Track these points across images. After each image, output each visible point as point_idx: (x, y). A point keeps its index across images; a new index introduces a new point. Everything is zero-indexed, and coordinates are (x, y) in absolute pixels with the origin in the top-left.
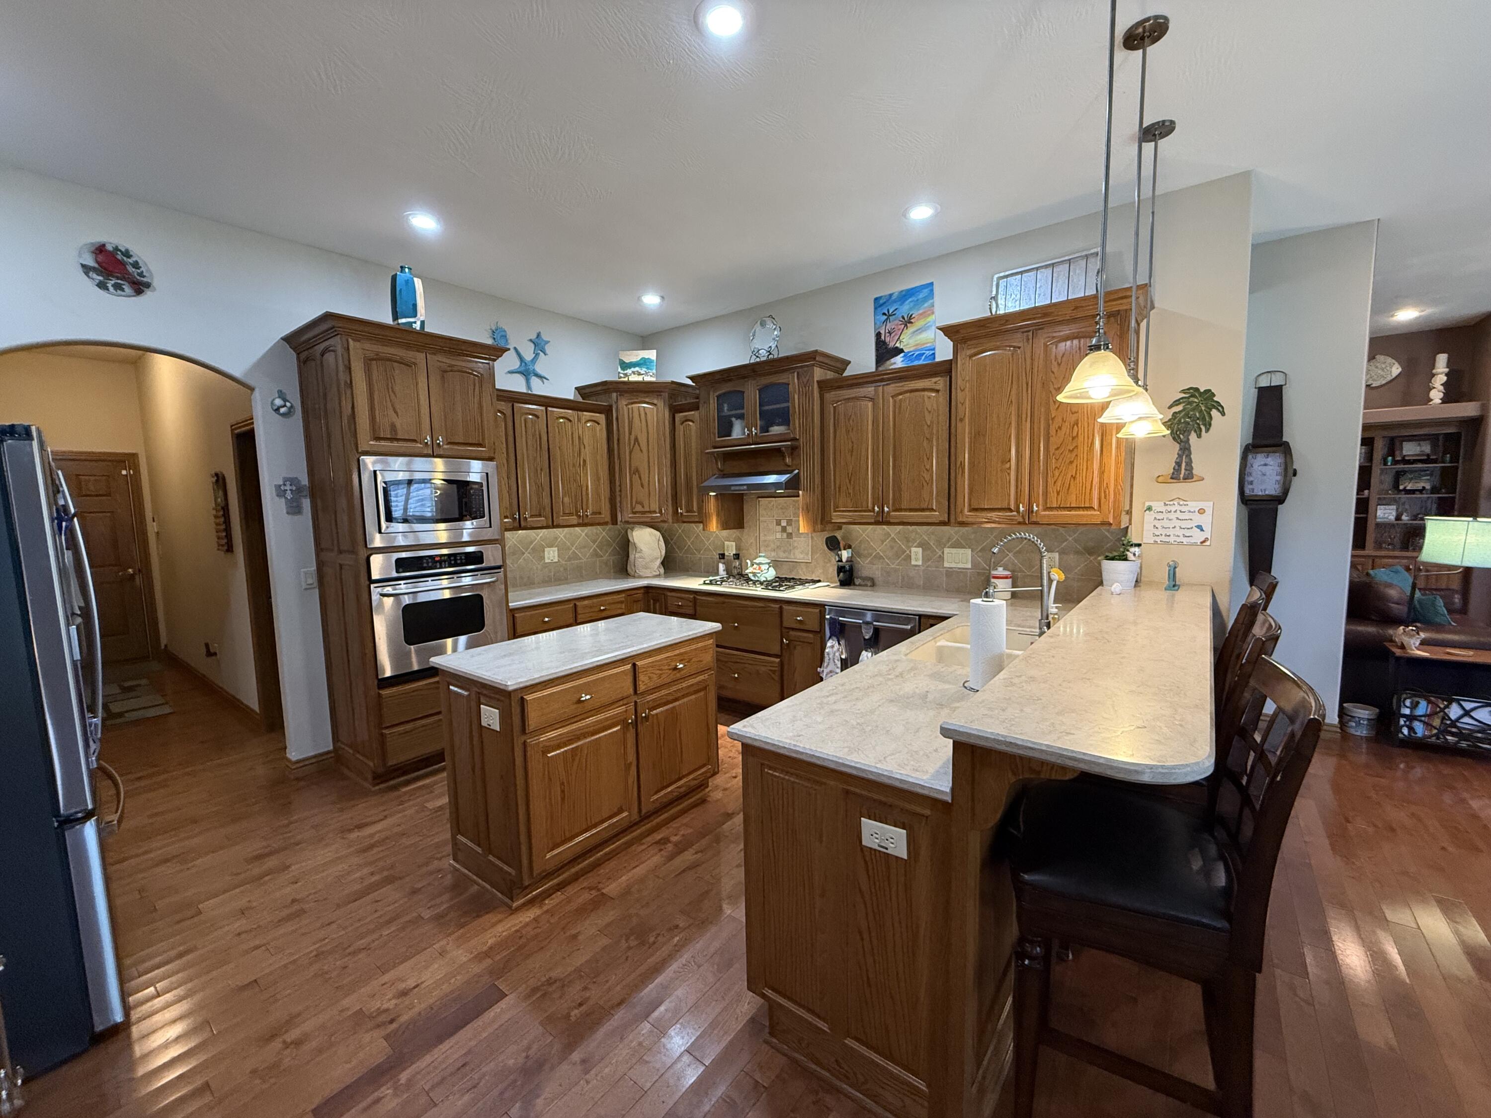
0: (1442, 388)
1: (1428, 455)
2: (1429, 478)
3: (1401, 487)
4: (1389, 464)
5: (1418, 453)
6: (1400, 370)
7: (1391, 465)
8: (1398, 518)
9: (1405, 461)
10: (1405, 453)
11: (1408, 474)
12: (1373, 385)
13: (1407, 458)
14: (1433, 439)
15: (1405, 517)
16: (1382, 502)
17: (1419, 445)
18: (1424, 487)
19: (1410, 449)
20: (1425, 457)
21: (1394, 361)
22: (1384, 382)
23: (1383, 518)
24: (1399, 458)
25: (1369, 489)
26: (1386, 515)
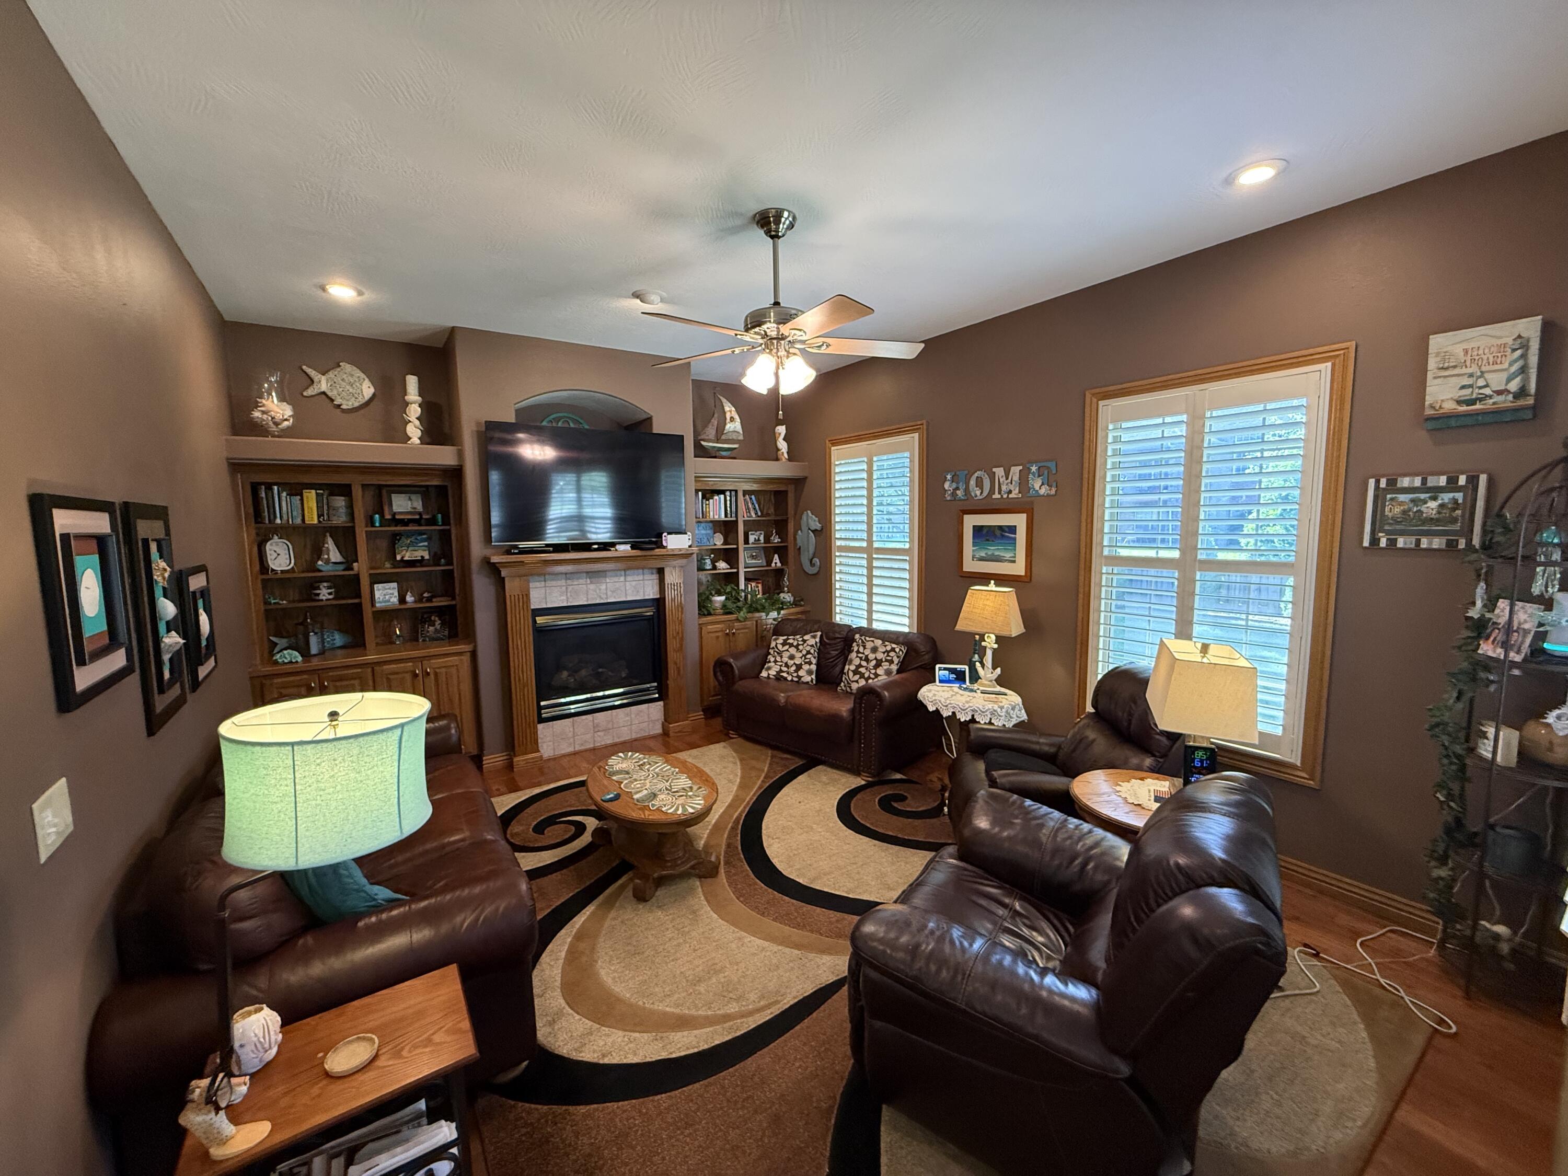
0: (417, 423)
1: (420, 514)
2: (426, 544)
3: (399, 558)
4: (377, 524)
5: (410, 510)
6: (372, 390)
7: (381, 526)
8: (402, 600)
9: (395, 521)
10: (396, 508)
11: (403, 538)
12: (344, 407)
13: (397, 517)
14: (424, 492)
15: (409, 598)
16: (379, 579)
17: (410, 499)
18: (422, 557)
19: (402, 504)
20: (417, 517)
21: (363, 376)
22: (356, 404)
23: (385, 602)
24: (388, 517)
25: (357, 561)
26: (387, 597)
